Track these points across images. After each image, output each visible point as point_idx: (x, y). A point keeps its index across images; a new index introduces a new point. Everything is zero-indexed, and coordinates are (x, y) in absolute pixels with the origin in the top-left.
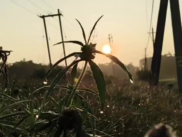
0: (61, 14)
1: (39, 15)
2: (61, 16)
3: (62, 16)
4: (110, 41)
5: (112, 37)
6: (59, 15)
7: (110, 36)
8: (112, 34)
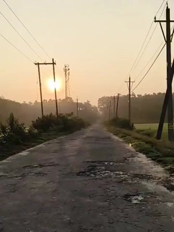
1: (34, 62)
2: (55, 65)
4: (66, 74)
5: (69, 69)
6: (53, 64)
7: (67, 68)
8: (68, 66)
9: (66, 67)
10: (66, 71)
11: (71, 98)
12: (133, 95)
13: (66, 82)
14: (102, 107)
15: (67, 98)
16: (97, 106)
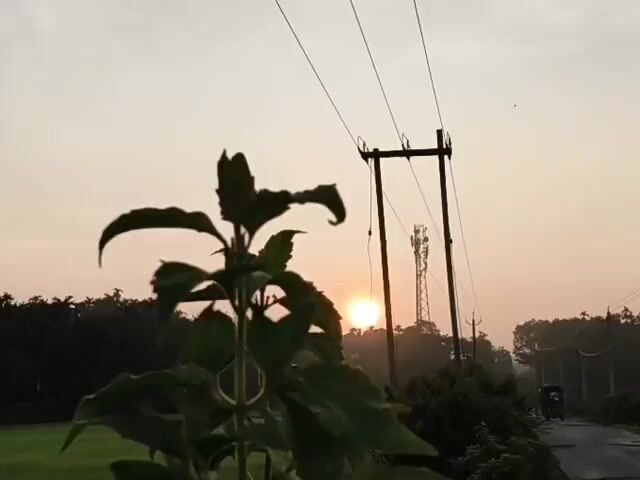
4: (416, 252)
5: (426, 239)
7: (421, 236)
9: (417, 232)
10: (416, 243)
11: (433, 324)
12: (626, 316)
13: (418, 276)
14: (527, 351)
15: (421, 323)
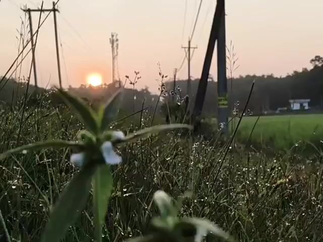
0: (57, 10)
1: (23, 8)
2: (57, 12)
3: (59, 12)
4: (112, 47)
5: (117, 40)
6: (54, 10)
7: (114, 38)
8: (117, 35)
9: (113, 36)
10: (112, 42)
13: (114, 58)
15: (115, 82)
16: (159, 93)
